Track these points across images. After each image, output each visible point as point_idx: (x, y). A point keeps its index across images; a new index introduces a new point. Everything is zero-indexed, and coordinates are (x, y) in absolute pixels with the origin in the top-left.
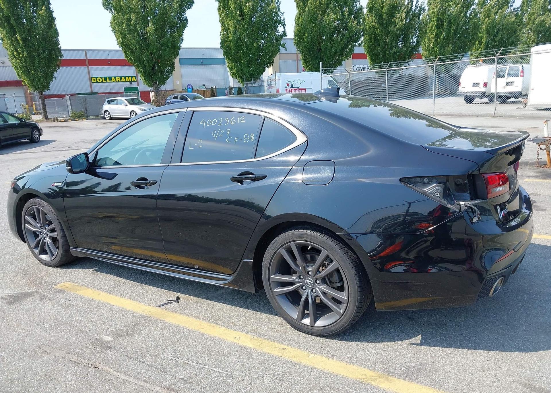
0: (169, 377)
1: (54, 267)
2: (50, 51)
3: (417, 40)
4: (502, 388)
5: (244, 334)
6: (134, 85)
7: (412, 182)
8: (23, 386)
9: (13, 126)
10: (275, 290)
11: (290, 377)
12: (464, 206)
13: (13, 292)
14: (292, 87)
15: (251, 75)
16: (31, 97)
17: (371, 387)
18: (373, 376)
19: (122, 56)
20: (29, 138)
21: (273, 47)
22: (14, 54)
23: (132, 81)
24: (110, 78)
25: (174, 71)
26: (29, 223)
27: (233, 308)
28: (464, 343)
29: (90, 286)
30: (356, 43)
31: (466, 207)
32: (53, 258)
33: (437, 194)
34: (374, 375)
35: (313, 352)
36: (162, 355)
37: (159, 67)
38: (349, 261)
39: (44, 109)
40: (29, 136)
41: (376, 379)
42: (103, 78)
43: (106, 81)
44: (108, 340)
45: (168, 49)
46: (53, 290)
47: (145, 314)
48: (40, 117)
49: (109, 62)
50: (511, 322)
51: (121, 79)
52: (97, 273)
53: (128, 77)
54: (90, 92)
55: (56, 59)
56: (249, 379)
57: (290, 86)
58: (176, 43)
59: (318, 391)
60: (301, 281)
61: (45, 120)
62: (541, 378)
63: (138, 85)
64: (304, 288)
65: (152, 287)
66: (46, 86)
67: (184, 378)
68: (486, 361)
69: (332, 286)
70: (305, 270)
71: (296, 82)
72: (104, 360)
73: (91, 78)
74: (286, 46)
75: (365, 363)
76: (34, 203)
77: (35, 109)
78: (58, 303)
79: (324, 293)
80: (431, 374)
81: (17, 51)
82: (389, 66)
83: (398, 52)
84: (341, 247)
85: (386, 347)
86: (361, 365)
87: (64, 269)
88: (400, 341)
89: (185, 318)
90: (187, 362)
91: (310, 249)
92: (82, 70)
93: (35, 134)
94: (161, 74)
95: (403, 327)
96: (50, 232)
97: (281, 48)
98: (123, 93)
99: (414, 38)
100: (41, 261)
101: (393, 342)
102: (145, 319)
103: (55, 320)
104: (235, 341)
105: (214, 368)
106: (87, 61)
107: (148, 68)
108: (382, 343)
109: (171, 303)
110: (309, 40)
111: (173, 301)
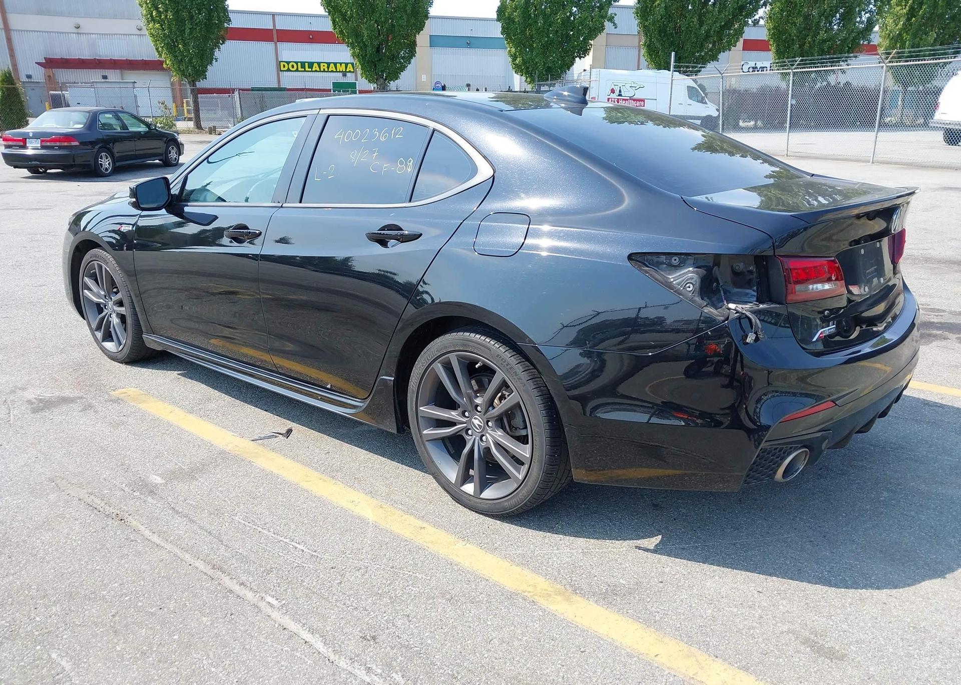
0: (223, 548)
1: (122, 363)
2: (210, 12)
3: (869, 19)
4: (760, 640)
5: (368, 497)
6: (350, 78)
7: (651, 262)
8: (6, 533)
9: (138, 136)
10: (425, 432)
11: (411, 573)
12: (735, 312)
13: (47, 395)
14: (620, 95)
15: (549, 70)
16: (181, 90)
17: (534, 607)
18: (547, 590)
19: (327, 26)
20: (161, 157)
21: (592, 21)
22: (152, 13)
23: (346, 71)
24: (311, 65)
25: (415, 56)
26: (89, 289)
27: (370, 455)
28: (732, 558)
29: (162, 398)
30: (749, 20)
31: (738, 314)
32: (120, 349)
33: (689, 287)
34: (550, 589)
35: (466, 538)
36: (226, 514)
37: (388, 49)
38: (535, 393)
39: (197, 110)
40: (161, 155)
41: (549, 595)
42: (299, 64)
43: (303, 70)
44: (156, 481)
45: (405, 17)
46: (106, 397)
47: (227, 449)
48: (191, 124)
49: (311, 37)
50: (834, 535)
51: (328, 67)
52: (183, 378)
53: (341, 64)
54: (276, 86)
55: (220, 26)
56: (344, 568)
57: (617, 93)
58: (420, 7)
59: (444, 601)
60: (464, 420)
61: (197, 130)
62: (841, 633)
63: (356, 80)
64: (470, 432)
65: (257, 409)
66: (201, 73)
67: (245, 553)
68: (756, 592)
69: (513, 434)
70: (471, 403)
71: (628, 86)
72: (138, 510)
73: (279, 63)
74: (616, 19)
75: (544, 567)
76: (95, 256)
77: (185, 111)
78: (106, 417)
79: (498, 445)
80: (648, 600)
81: (157, 9)
82: (798, 65)
83: (830, 39)
84: (527, 368)
85: (591, 547)
86: (536, 570)
87: (136, 368)
88: (621, 540)
89: (288, 462)
90: (260, 529)
91: (479, 367)
92: (265, 48)
93: (172, 151)
94: (392, 60)
95: (636, 519)
96: (117, 305)
97: (607, 23)
98: (330, 90)
99: (863, 13)
100: (104, 350)
101: (608, 541)
102: (225, 456)
103: (91, 442)
104: (350, 506)
105: (299, 543)
106: (275, 33)
107: (369, 49)
108: (588, 540)
109: (276, 437)
110: (662, 11)
111: (280, 434)
